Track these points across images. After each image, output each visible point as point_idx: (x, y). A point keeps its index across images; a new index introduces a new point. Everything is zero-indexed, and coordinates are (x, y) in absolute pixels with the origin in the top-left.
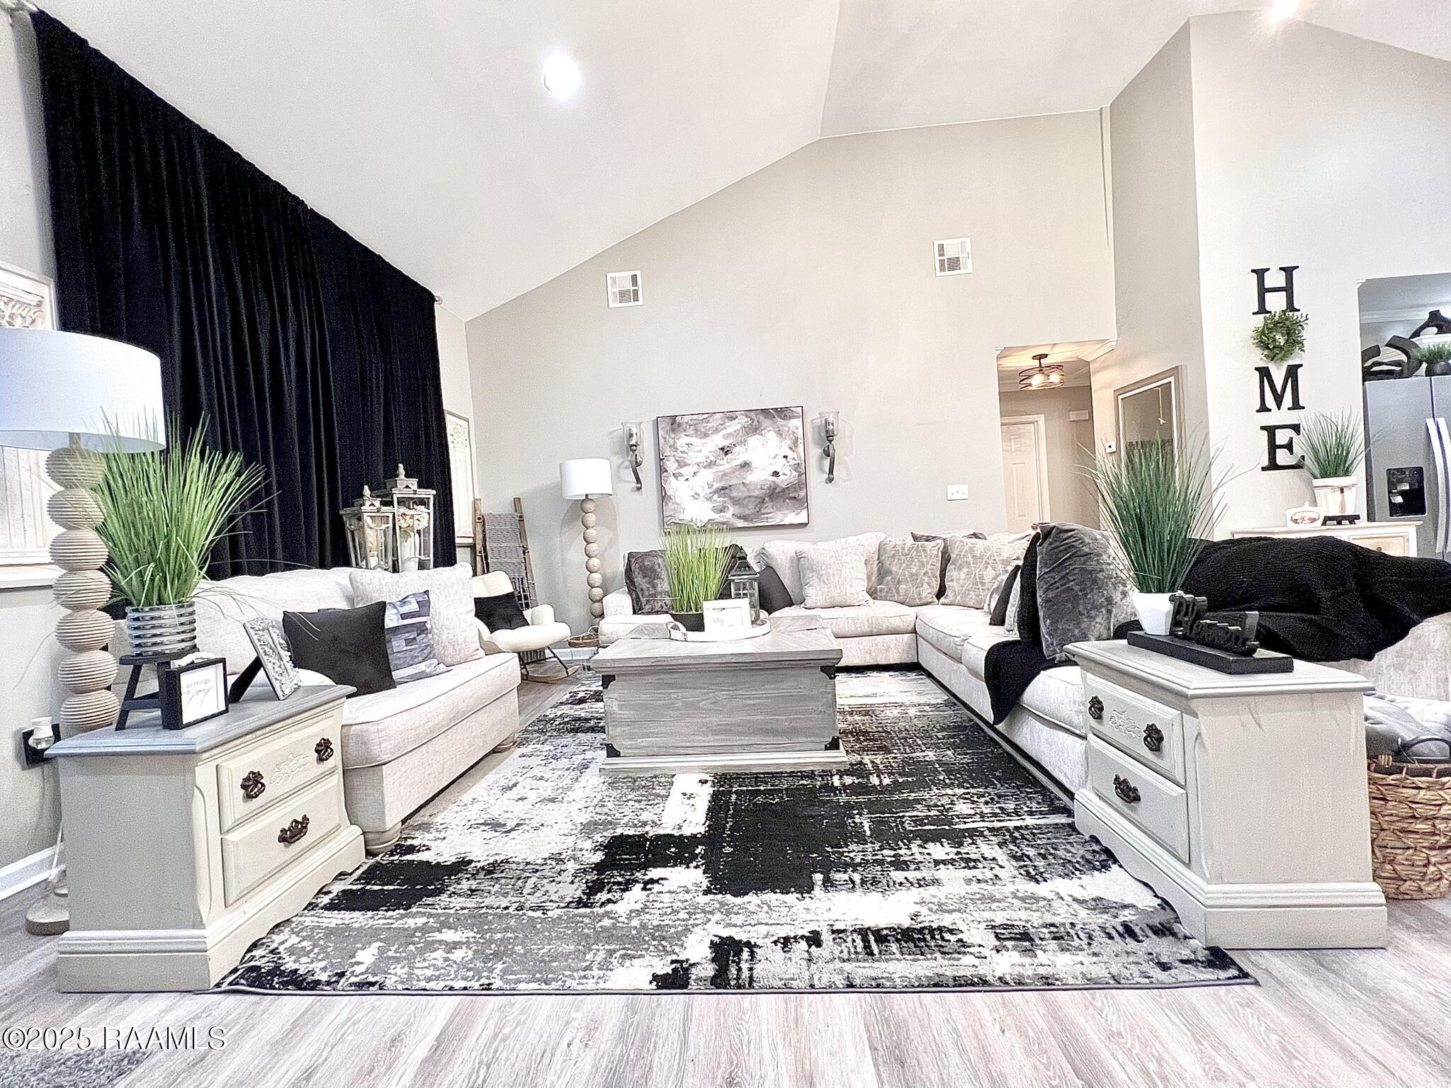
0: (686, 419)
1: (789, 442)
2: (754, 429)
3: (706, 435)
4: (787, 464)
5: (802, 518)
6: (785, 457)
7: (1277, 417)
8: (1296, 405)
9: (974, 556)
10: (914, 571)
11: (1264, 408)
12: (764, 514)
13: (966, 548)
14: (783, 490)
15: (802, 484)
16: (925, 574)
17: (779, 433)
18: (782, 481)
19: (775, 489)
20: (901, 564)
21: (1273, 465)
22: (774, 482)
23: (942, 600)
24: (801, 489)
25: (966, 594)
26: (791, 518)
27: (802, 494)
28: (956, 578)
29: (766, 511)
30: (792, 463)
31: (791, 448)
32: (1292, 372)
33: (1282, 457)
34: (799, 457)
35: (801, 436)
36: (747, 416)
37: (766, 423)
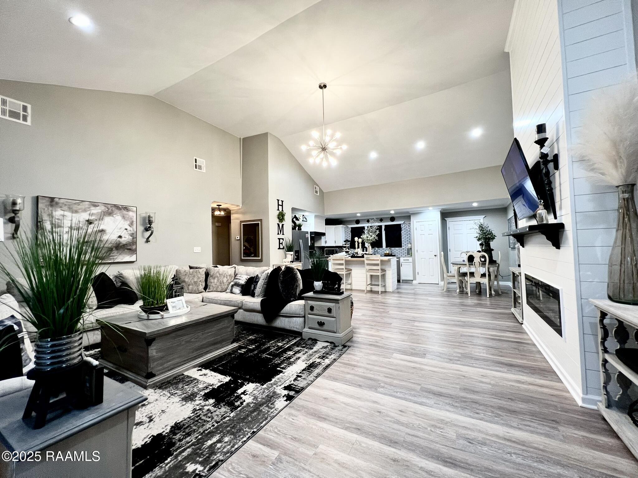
0: (62, 201)
1: (128, 222)
2: (110, 214)
3: (76, 212)
4: (127, 233)
5: (133, 258)
6: (126, 229)
7: (281, 236)
8: (283, 234)
9: (220, 274)
10: (196, 280)
11: (278, 234)
12: (112, 256)
13: (216, 271)
14: (124, 245)
15: (134, 242)
16: (200, 281)
17: (124, 217)
18: (124, 240)
19: (119, 244)
20: (190, 278)
21: (279, 248)
22: (119, 241)
23: (207, 290)
24: (133, 245)
25: (218, 287)
26: (127, 258)
27: (134, 247)
28: (213, 282)
29: (113, 255)
30: (130, 232)
31: (129, 226)
32: (283, 225)
33: (281, 247)
34: (133, 230)
35: (135, 220)
36: (105, 207)
37: (116, 211)
